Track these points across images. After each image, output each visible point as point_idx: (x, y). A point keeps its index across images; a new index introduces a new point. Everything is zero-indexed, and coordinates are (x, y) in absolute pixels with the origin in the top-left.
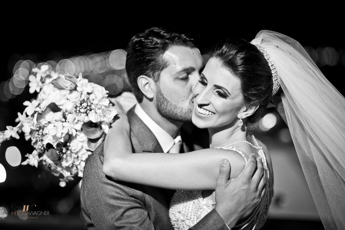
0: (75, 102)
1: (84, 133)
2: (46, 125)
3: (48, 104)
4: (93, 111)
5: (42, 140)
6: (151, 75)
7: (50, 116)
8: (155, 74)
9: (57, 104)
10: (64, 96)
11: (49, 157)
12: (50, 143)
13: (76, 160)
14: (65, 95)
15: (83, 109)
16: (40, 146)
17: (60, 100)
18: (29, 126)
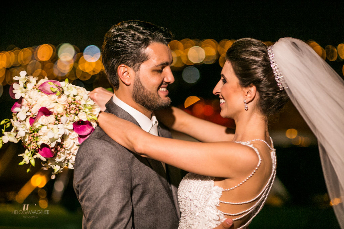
0: (64, 104)
1: (75, 131)
2: (40, 128)
3: (39, 109)
4: (81, 111)
5: (37, 142)
6: (132, 65)
7: (43, 119)
8: (135, 65)
9: (48, 108)
10: (53, 100)
11: (43, 155)
12: (44, 143)
13: (68, 155)
14: (55, 99)
15: (72, 110)
16: (35, 146)
17: (51, 104)
18: (24, 130)
